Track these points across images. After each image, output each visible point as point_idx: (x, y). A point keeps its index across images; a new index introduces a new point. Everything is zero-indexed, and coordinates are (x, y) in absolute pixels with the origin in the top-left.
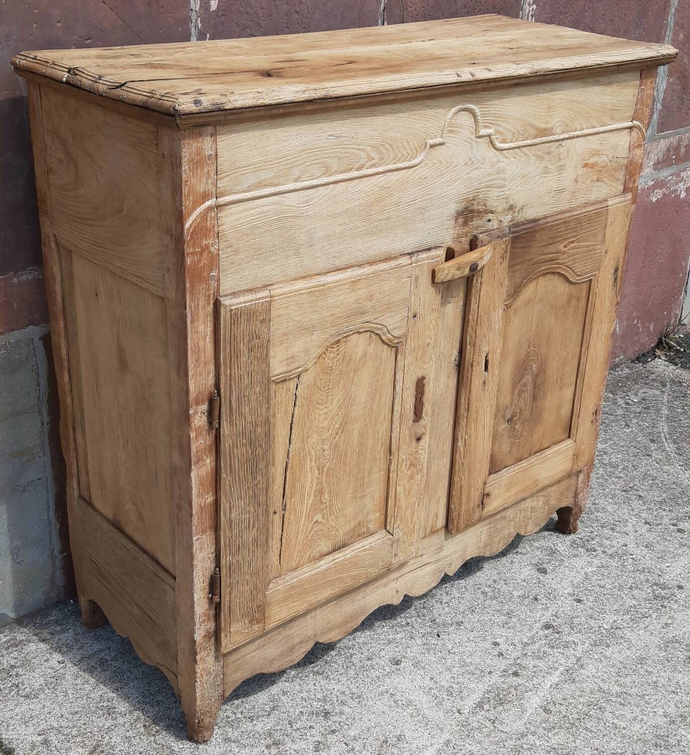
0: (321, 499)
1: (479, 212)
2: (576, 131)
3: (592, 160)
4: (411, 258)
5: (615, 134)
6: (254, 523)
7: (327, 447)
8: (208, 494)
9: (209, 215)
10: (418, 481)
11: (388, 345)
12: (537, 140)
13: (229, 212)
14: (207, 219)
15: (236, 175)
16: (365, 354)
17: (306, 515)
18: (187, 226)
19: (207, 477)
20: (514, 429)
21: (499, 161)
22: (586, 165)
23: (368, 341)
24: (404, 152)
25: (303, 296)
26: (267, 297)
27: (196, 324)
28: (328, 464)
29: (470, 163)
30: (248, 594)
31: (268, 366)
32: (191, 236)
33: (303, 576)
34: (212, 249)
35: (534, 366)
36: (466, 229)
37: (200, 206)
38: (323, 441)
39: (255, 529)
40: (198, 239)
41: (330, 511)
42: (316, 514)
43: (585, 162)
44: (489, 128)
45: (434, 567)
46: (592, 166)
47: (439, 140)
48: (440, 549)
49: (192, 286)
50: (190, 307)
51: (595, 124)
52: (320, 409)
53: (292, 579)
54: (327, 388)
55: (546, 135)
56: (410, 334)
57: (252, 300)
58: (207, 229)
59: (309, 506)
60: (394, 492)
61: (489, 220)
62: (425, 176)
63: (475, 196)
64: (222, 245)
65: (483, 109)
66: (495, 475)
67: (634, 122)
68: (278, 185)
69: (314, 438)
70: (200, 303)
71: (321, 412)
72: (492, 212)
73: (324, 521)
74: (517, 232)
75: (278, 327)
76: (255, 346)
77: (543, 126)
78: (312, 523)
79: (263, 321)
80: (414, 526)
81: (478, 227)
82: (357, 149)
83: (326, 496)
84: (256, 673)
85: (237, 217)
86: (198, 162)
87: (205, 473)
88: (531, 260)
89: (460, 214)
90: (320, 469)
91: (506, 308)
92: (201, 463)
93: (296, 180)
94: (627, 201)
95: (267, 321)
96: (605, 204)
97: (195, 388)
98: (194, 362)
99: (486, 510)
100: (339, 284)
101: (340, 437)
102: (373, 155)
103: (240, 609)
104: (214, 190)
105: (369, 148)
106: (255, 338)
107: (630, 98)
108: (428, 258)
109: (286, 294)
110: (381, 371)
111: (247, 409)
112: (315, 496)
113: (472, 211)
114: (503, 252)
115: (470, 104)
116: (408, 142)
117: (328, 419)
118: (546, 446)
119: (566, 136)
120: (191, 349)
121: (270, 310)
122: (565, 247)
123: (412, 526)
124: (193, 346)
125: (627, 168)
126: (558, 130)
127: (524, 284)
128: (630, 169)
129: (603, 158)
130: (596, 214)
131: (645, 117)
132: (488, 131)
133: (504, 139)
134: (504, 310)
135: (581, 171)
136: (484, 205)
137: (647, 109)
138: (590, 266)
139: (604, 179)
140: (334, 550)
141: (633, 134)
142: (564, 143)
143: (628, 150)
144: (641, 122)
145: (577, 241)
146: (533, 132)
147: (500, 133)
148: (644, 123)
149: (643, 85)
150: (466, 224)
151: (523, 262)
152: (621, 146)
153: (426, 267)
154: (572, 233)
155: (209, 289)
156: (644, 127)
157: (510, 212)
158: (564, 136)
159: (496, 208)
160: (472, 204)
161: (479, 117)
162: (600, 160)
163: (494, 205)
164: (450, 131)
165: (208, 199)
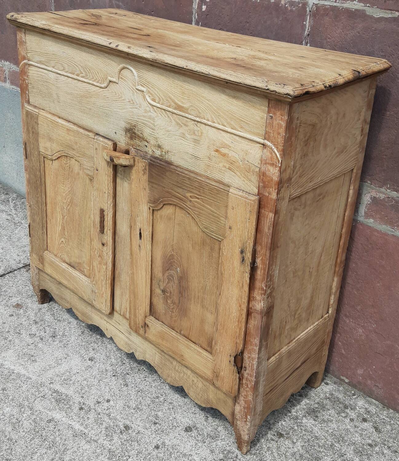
0: (64, 232)
1: (139, 137)
3: (224, 150)
4: (95, 136)
5: (246, 142)
7: (65, 207)
9: (26, 66)
10: (104, 269)
12: (175, 111)
13: (31, 68)
14: (25, 68)
15: (32, 53)
16: (78, 174)
17: (58, 233)
20: (167, 301)
21: (150, 111)
22: (217, 151)
23: (79, 168)
24: (98, 78)
25: (49, 122)
26: (37, 113)
28: (66, 217)
29: (132, 102)
30: (37, 245)
31: (39, 145)
32: (21, 72)
33: (57, 262)
34: (26, 81)
35: (178, 269)
36: (132, 143)
37: (23, 60)
38: (63, 203)
40: (23, 75)
41: (68, 242)
42: (62, 237)
43: (218, 148)
44: (144, 87)
45: (126, 339)
46: (224, 155)
47: (115, 80)
51: (225, 124)
52: (61, 185)
53: (54, 258)
54: (63, 177)
55: (184, 112)
56: (95, 179)
57: (32, 111)
58: (25, 72)
59: (60, 230)
60: (92, 261)
61: (146, 146)
62: (107, 96)
63: (135, 125)
64: (29, 82)
65: (139, 73)
66: (154, 319)
67: (266, 141)
68: (47, 66)
69: (60, 198)
71: (62, 187)
72: (147, 142)
73: (66, 244)
74: (154, 162)
75: (41, 130)
76: (34, 132)
77: (180, 103)
78: (61, 240)
79: (36, 123)
80: (103, 294)
83: (66, 233)
85: (34, 72)
88: (164, 187)
89: (127, 130)
90: (63, 217)
91: (151, 208)
94: (250, 200)
96: (227, 188)
99: (147, 335)
100: (63, 126)
101: (70, 207)
102: (82, 71)
104: (27, 57)
105: (80, 67)
106: (34, 128)
107: (259, 118)
108: (103, 142)
112: (62, 228)
113: (134, 133)
114: (144, 168)
115: (131, 67)
116: (98, 72)
117: (65, 194)
118: (193, 340)
119: (200, 120)
121: (38, 118)
122: (191, 197)
125: (260, 176)
126: (192, 112)
127: (162, 202)
128: (264, 180)
129: (234, 154)
130: (217, 190)
131: (278, 143)
132: (142, 89)
133: (154, 99)
134: (149, 209)
135: (213, 153)
136: (141, 133)
137: (279, 136)
138: (215, 228)
139: (236, 171)
140: (70, 265)
141: (265, 151)
142: (199, 124)
143: (260, 162)
144: (274, 145)
145: (201, 199)
146: (173, 104)
147: (151, 94)
148: (277, 148)
149: (272, 113)
150: (132, 140)
151: (159, 185)
152: (251, 153)
153: (101, 146)
154: (197, 191)
155: (26, 98)
156: (277, 152)
157: (159, 149)
158: (198, 119)
159: (150, 141)
160: (134, 129)
161: (137, 78)
162: (230, 154)
163: (148, 138)
164: (121, 78)
165: (25, 60)
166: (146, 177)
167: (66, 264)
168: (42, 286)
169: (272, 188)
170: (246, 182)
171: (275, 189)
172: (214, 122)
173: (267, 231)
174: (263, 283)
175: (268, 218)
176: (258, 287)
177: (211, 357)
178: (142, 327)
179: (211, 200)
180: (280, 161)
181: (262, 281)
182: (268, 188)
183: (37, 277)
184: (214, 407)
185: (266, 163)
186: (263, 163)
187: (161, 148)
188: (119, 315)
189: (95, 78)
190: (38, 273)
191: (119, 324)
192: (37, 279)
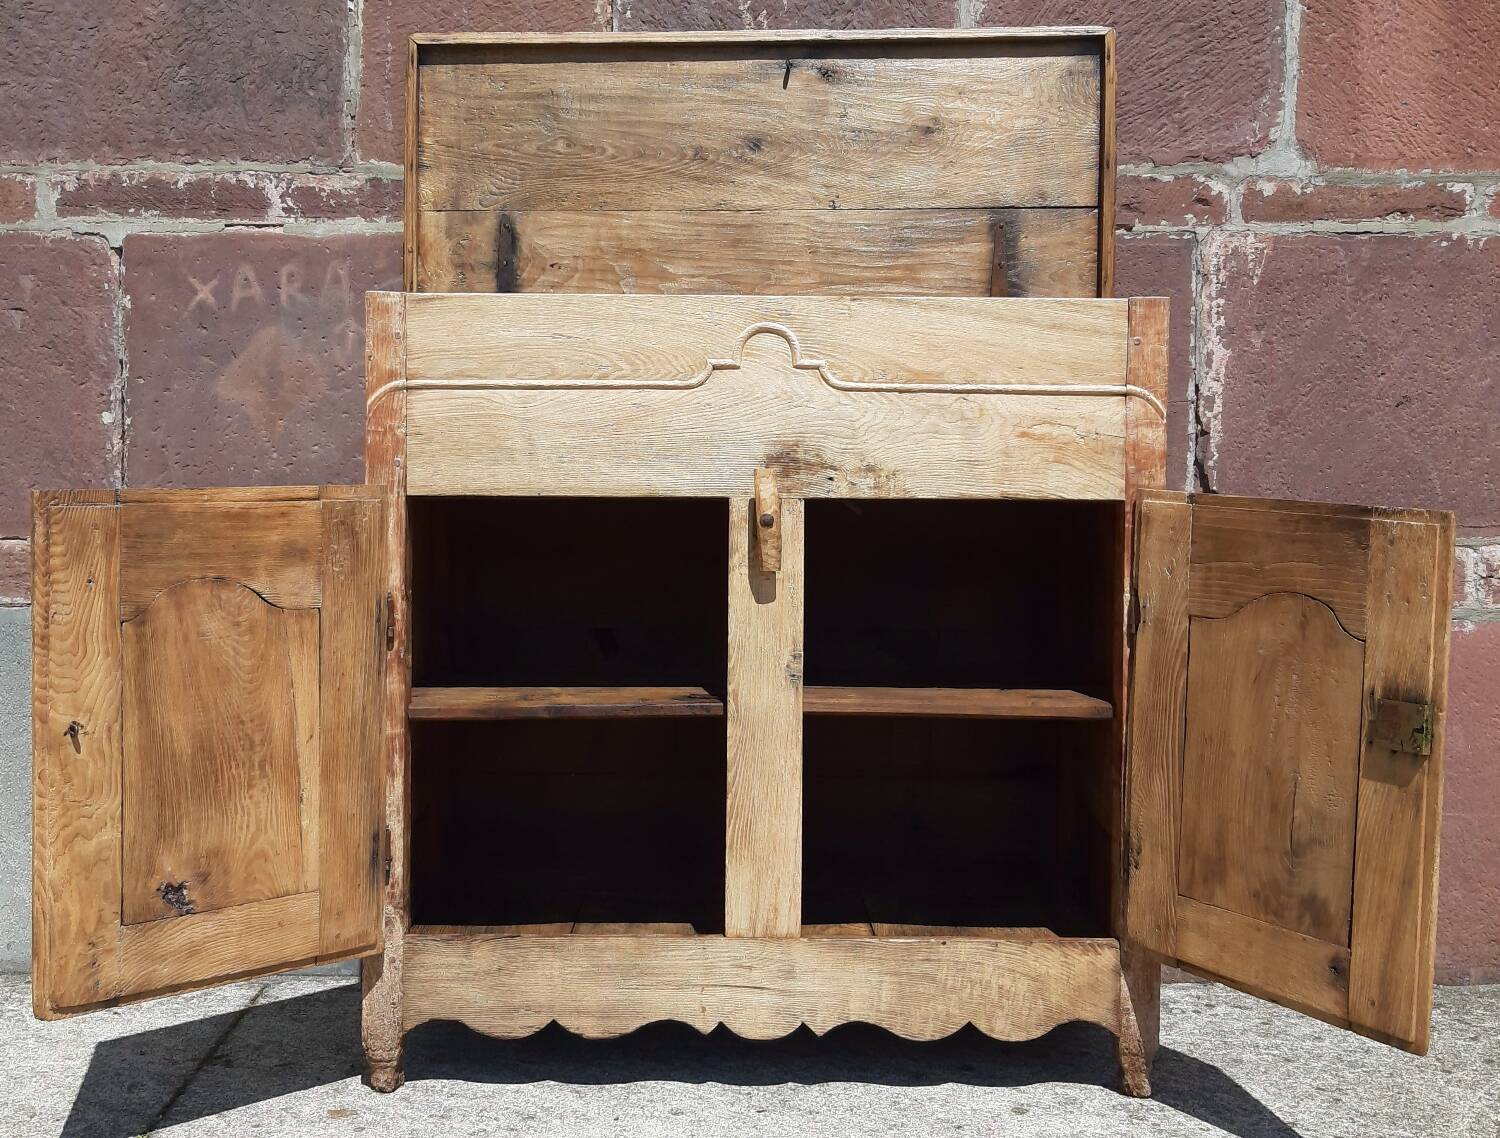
1: (809, 465)
3: (1039, 430)
9: (397, 395)
12: (912, 386)
13: (421, 396)
14: (394, 399)
15: (428, 358)
18: (369, 402)
21: (840, 403)
22: (1023, 435)
24: (672, 369)
29: (783, 397)
32: (374, 413)
34: (398, 432)
36: (788, 483)
37: (386, 383)
40: (381, 418)
43: (1025, 430)
44: (818, 359)
46: (1041, 438)
47: (729, 362)
49: (372, 467)
51: (1036, 380)
55: (930, 381)
58: (393, 409)
61: (831, 479)
62: (707, 403)
63: (798, 441)
64: (411, 430)
65: (805, 334)
67: (1130, 387)
68: (485, 378)
72: (835, 469)
77: (921, 368)
81: (810, 483)
82: (596, 354)
84: (451, 1017)
85: (430, 403)
86: (384, 339)
89: (771, 461)
93: (511, 377)
102: (621, 365)
104: (403, 371)
105: (614, 356)
107: (1113, 349)
113: (795, 460)
115: (778, 325)
116: (676, 358)
119: (974, 387)
125: (1127, 453)
126: (952, 377)
128: (1136, 457)
129: (1064, 430)
131: (1155, 383)
132: (815, 362)
133: (848, 377)
135: (1015, 441)
136: (818, 456)
137: (1157, 371)
139: (1072, 461)
141: (1131, 404)
142: (971, 397)
143: (1123, 427)
144: (1149, 389)
146: (903, 373)
147: (840, 368)
148: (1155, 392)
149: (1138, 335)
150: (788, 477)
152: (1103, 417)
155: (393, 475)
156: (1158, 398)
157: (870, 474)
158: (968, 387)
159: (842, 463)
160: (795, 451)
161: (797, 344)
162: (1056, 431)
163: (837, 460)
164: (748, 354)
165: (396, 379)
168: (420, 1013)
169: (1156, 466)
170: (1100, 474)
171: (1162, 467)
172: (1009, 383)
180: (1166, 414)
182: (1147, 469)
183: (395, 996)
184: (1065, 1019)
185: (1137, 426)
186: (1130, 427)
187: (874, 471)
188: (750, 943)
189: (663, 371)
190: (402, 981)
191: (750, 968)
192: (393, 1004)
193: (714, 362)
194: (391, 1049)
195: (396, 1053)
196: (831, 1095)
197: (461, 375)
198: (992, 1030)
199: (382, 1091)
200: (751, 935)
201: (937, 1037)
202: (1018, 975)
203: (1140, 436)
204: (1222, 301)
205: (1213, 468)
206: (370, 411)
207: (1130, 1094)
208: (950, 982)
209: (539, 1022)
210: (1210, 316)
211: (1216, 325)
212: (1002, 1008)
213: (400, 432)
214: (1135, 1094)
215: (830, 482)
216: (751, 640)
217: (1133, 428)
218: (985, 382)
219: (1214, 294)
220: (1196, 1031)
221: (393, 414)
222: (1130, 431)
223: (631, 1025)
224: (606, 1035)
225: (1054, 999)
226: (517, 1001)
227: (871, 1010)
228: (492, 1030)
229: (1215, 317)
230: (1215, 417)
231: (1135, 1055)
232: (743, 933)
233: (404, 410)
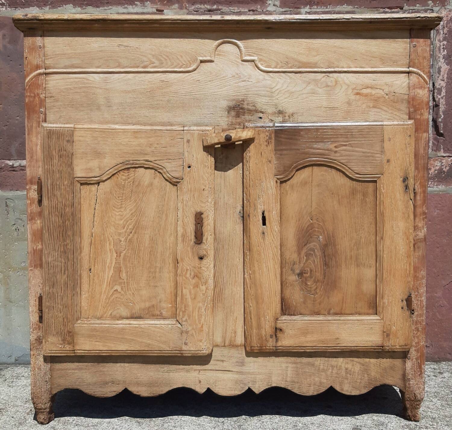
0: (119, 275)
1: (250, 111)
2: (343, 68)
3: (365, 91)
4: (183, 127)
6: (65, 271)
7: (123, 239)
8: (38, 243)
9: (40, 77)
10: (203, 291)
11: (170, 183)
12: (300, 70)
13: (52, 78)
14: (39, 79)
15: (56, 58)
16: (151, 184)
17: (107, 282)
18: (27, 81)
19: (38, 232)
20: (306, 284)
21: (264, 79)
22: (357, 94)
23: (153, 175)
24: (179, 62)
25: (97, 132)
26: (71, 128)
27: (31, 136)
28: (124, 252)
29: (237, 76)
30: (61, 320)
31: (73, 169)
32: (29, 87)
33: (105, 325)
35: (321, 237)
36: (239, 120)
37: (35, 71)
38: (120, 234)
39: (66, 276)
40: (33, 89)
41: (127, 286)
42: (116, 285)
43: (358, 91)
44: (253, 56)
45: (236, 376)
46: (366, 95)
47: (208, 58)
48: (242, 364)
49: (29, 114)
50: (28, 126)
51: (363, 66)
52: (116, 211)
53: (96, 323)
54: (121, 198)
55: (310, 67)
56: (186, 179)
57: (61, 127)
58: (38, 85)
59: (110, 276)
60: (180, 291)
61: (261, 118)
62: (197, 79)
63: (244, 99)
64: (48, 95)
65: (246, 43)
66: (288, 317)
67: (411, 69)
69: (112, 230)
70: (34, 125)
71: (117, 214)
72: (262, 113)
73: (122, 292)
74: (281, 127)
75: (79, 148)
76: (63, 155)
77: (305, 60)
78: (113, 290)
79: (68, 141)
80: (202, 327)
81: (249, 120)
82: (140, 55)
83: (124, 275)
84: (75, 387)
85: (57, 81)
86: (33, 49)
87: (36, 229)
88: (299, 150)
89: (230, 109)
90: (119, 254)
91: (279, 181)
92: (34, 221)
93: (97, 67)
94: (407, 125)
95: (71, 141)
96: (380, 123)
97: (30, 174)
98: (30, 158)
99: (279, 344)
100: (125, 131)
101: (133, 235)
102: (154, 60)
103: (55, 327)
104: (43, 65)
105: (150, 56)
106: (63, 150)
107: (402, 50)
108: (198, 130)
109: (85, 129)
110: (166, 199)
111: (59, 193)
112: (115, 271)
113: (242, 109)
114: (268, 138)
115: (234, 39)
116: (182, 56)
117: (123, 220)
118: (348, 312)
119: (332, 70)
120: (28, 150)
121: (73, 135)
122: (336, 147)
123: (200, 326)
124: (29, 149)
125: (409, 102)
126: (322, 65)
127: (295, 168)
128: (414, 104)
129: (378, 91)
130: (369, 129)
131: (424, 66)
132: (252, 58)
133: (268, 65)
134: (277, 182)
135: (353, 97)
136: (254, 106)
137: (425, 60)
138: (370, 169)
139: (381, 107)
140: (132, 317)
141: (411, 77)
142: (331, 75)
143: (408, 89)
144: (420, 70)
145: (349, 145)
146: (297, 63)
147: (265, 61)
148: (423, 71)
149: (415, 42)
150: (239, 117)
151: (291, 149)
152: (397, 84)
153: (196, 135)
154: (343, 138)
155: (39, 118)
156: (425, 74)
157: (280, 115)
158: (330, 70)
159: (266, 110)
160: (242, 104)
161: (242, 48)
162: (373, 92)
163: (264, 108)
164: (218, 55)
165: (40, 70)
166: (272, 147)
167: (125, 320)
168: (59, 385)
169: (423, 109)
171: (427, 109)
172: (350, 67)
173: (423, 152)
174: (424, 206)
175: (423, 139)
176: (419, 213)
177: (378, 318)
178: (271, 336)
179: (362, 141)
180: (428, 82)
181: (423, 205)
182: (419, 110)
183: (47, 377)
184: (378, 384)
185: (414, 89)
186: (411, 89)
187: (282, 113)
188: (222, 349)
189: (175, 64)
190: (50, 370)
191: (223, 361)
192: (46, 381)
193: (201, 58)
194: (46, 403)
195: (48, 405)
196: (263, 422)
197: (73, 66)
198: (342, 390)
199: (42, 423)
200: (223, 345)
201: (315, 393)
202: (355, 363)
203: (416, 93)
204: (445, 43)
205: (441, 122)
206: (27, 86)
207: (410, 420)
208: (322, 367)
209: (119, 389)
210: (440, 50)
211: (443, 54)
212: (347, 379)
213: (42, 96)
214: (412, 420)
215: (260, 119)
216: (222, 200)
217: (412, 89)
218: (338, 67)
219: (441, 39)
220: (436, 386)
221: (39, 87)
222: (411, 91)
223: (165, 390)
224: (152, 395)
225: (373, 374)
226: (108, 379)
227: (283, 381)
228: (96, 393)
229: (442, 50)
230: (442, 98)
231: (413, 401)
232: (219, 344)
233: (44, 85)
